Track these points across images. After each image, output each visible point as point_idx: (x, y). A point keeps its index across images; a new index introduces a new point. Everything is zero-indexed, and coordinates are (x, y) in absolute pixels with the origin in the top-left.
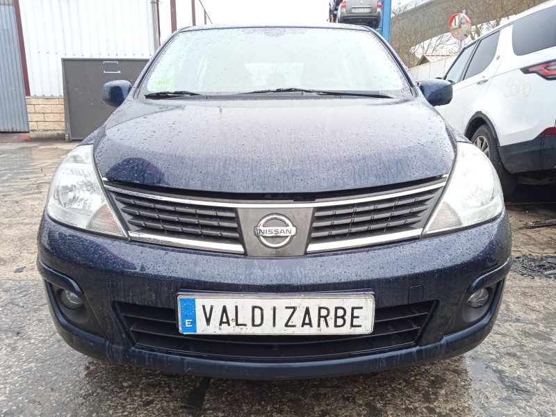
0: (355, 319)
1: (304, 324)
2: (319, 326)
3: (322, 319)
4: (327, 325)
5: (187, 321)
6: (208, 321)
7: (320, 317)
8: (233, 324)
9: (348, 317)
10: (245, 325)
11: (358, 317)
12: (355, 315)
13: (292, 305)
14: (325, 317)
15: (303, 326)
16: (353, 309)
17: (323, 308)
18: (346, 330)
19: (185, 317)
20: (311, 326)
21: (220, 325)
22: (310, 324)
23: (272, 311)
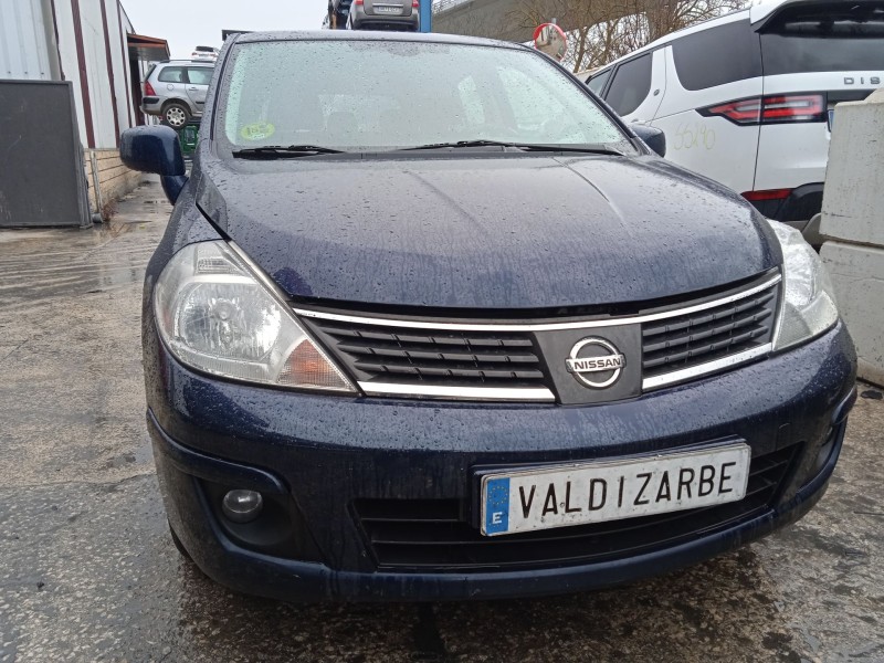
0: (725, 481)
1: (660, 497)
2: (679, 497)
3: (684, 487)
4: (690, 495)
5: (495, 514)
6: (526, 510)
7: (681, 483)
8: (561, 510)
9: (716, 480)
10: (578, 510)
11: (729, 478)
12: (725, 475)
13: (646, 472)
14: (688, 484)
15: (657, 500)
16: (724, 466)
17: (686, 470)
18: (714, 499)
19: (492, 508)
20: (669, 499)
21: (544, 514)
22: (668, 496)
23: (618, 484)
